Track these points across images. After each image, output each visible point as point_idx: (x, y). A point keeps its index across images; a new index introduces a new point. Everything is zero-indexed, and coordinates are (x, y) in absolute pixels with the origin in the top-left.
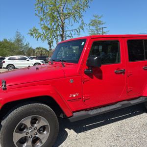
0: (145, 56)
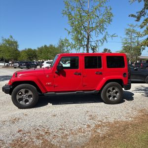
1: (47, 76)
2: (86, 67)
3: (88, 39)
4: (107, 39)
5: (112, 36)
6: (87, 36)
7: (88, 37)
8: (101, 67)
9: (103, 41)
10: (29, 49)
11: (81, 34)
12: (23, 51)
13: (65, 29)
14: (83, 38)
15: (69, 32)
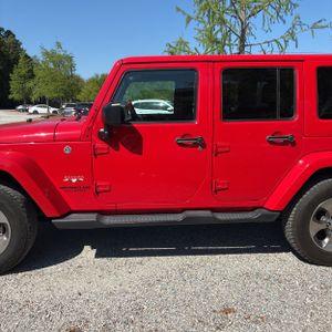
0: (278, 109)
1: (67, 150)
2: (227, 115)
3: (242, 39)
4: (297, 36)
5: (314, 26)
6: (238, 30)
7: (243, 31)
8: (290, 115)
9: (286, 42)
10: (103, 76)
11: (223, 22)
12: (93, 80)
13: (178, 10)
14: (227, 36)
15: (189, 19)
